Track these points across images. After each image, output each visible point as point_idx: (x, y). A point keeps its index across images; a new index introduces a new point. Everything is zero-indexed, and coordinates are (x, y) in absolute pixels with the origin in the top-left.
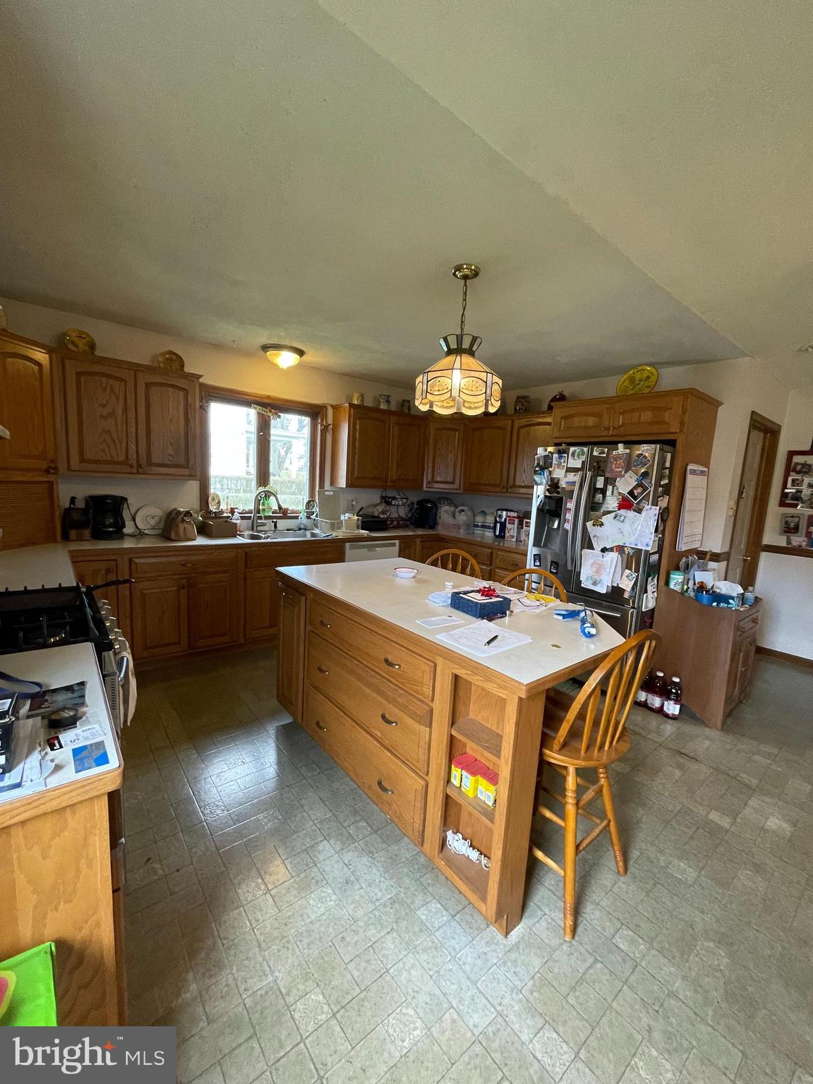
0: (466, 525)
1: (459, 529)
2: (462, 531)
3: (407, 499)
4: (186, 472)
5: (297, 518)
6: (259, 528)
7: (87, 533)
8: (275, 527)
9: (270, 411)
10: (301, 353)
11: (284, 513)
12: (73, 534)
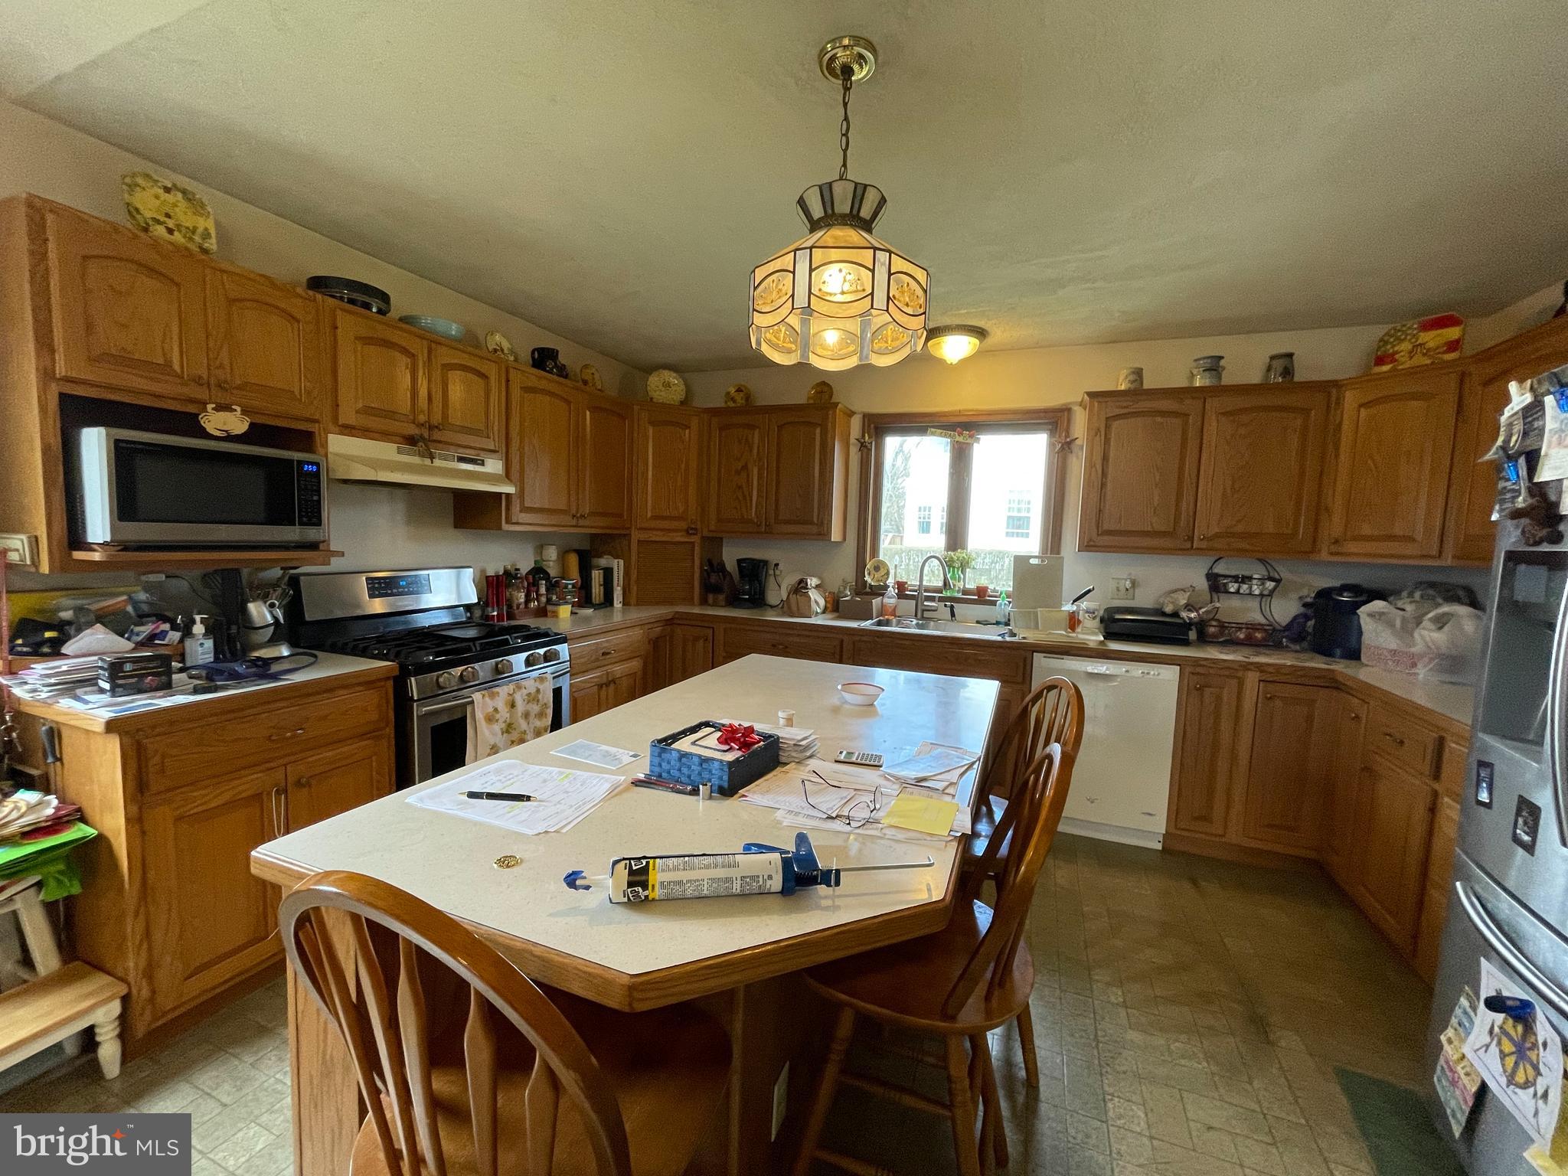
0: (1441, 656)
1: (1414, 665)
2: (1422, 672)
3: (1278, 581)
4: (815, 529)
5: (994, 603)
6: (926, 614)
7: (721, 597)
8: (953, 614)
9: (960, 434)
10: (980, 333)
11: (981, 596)
12: (711, 597)
